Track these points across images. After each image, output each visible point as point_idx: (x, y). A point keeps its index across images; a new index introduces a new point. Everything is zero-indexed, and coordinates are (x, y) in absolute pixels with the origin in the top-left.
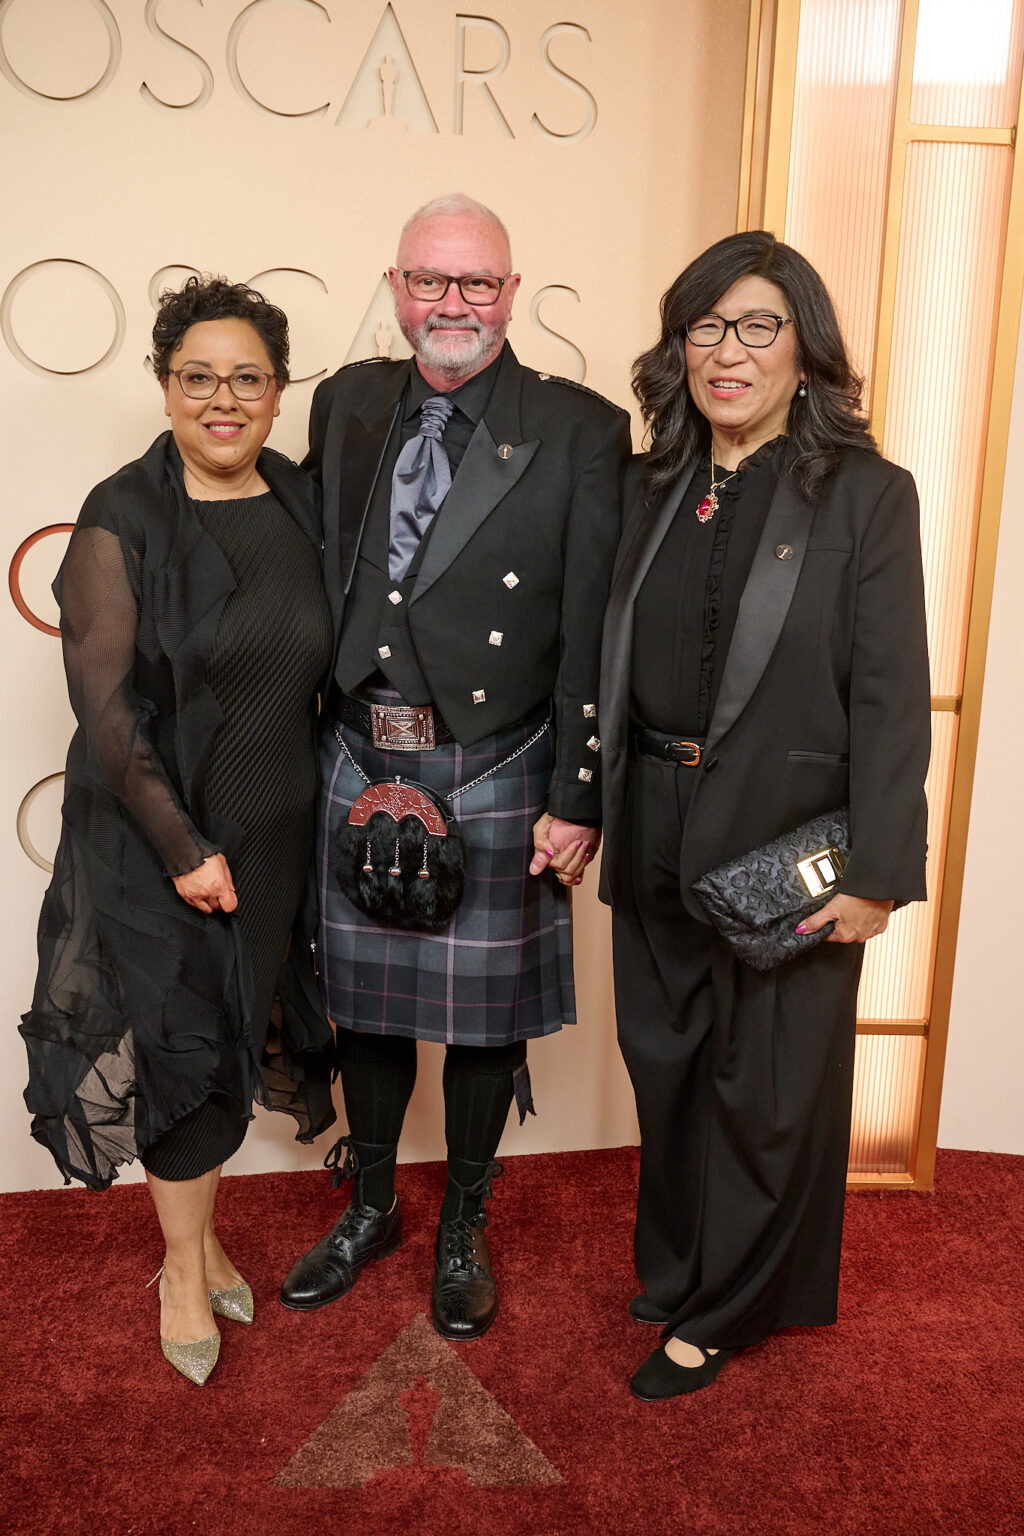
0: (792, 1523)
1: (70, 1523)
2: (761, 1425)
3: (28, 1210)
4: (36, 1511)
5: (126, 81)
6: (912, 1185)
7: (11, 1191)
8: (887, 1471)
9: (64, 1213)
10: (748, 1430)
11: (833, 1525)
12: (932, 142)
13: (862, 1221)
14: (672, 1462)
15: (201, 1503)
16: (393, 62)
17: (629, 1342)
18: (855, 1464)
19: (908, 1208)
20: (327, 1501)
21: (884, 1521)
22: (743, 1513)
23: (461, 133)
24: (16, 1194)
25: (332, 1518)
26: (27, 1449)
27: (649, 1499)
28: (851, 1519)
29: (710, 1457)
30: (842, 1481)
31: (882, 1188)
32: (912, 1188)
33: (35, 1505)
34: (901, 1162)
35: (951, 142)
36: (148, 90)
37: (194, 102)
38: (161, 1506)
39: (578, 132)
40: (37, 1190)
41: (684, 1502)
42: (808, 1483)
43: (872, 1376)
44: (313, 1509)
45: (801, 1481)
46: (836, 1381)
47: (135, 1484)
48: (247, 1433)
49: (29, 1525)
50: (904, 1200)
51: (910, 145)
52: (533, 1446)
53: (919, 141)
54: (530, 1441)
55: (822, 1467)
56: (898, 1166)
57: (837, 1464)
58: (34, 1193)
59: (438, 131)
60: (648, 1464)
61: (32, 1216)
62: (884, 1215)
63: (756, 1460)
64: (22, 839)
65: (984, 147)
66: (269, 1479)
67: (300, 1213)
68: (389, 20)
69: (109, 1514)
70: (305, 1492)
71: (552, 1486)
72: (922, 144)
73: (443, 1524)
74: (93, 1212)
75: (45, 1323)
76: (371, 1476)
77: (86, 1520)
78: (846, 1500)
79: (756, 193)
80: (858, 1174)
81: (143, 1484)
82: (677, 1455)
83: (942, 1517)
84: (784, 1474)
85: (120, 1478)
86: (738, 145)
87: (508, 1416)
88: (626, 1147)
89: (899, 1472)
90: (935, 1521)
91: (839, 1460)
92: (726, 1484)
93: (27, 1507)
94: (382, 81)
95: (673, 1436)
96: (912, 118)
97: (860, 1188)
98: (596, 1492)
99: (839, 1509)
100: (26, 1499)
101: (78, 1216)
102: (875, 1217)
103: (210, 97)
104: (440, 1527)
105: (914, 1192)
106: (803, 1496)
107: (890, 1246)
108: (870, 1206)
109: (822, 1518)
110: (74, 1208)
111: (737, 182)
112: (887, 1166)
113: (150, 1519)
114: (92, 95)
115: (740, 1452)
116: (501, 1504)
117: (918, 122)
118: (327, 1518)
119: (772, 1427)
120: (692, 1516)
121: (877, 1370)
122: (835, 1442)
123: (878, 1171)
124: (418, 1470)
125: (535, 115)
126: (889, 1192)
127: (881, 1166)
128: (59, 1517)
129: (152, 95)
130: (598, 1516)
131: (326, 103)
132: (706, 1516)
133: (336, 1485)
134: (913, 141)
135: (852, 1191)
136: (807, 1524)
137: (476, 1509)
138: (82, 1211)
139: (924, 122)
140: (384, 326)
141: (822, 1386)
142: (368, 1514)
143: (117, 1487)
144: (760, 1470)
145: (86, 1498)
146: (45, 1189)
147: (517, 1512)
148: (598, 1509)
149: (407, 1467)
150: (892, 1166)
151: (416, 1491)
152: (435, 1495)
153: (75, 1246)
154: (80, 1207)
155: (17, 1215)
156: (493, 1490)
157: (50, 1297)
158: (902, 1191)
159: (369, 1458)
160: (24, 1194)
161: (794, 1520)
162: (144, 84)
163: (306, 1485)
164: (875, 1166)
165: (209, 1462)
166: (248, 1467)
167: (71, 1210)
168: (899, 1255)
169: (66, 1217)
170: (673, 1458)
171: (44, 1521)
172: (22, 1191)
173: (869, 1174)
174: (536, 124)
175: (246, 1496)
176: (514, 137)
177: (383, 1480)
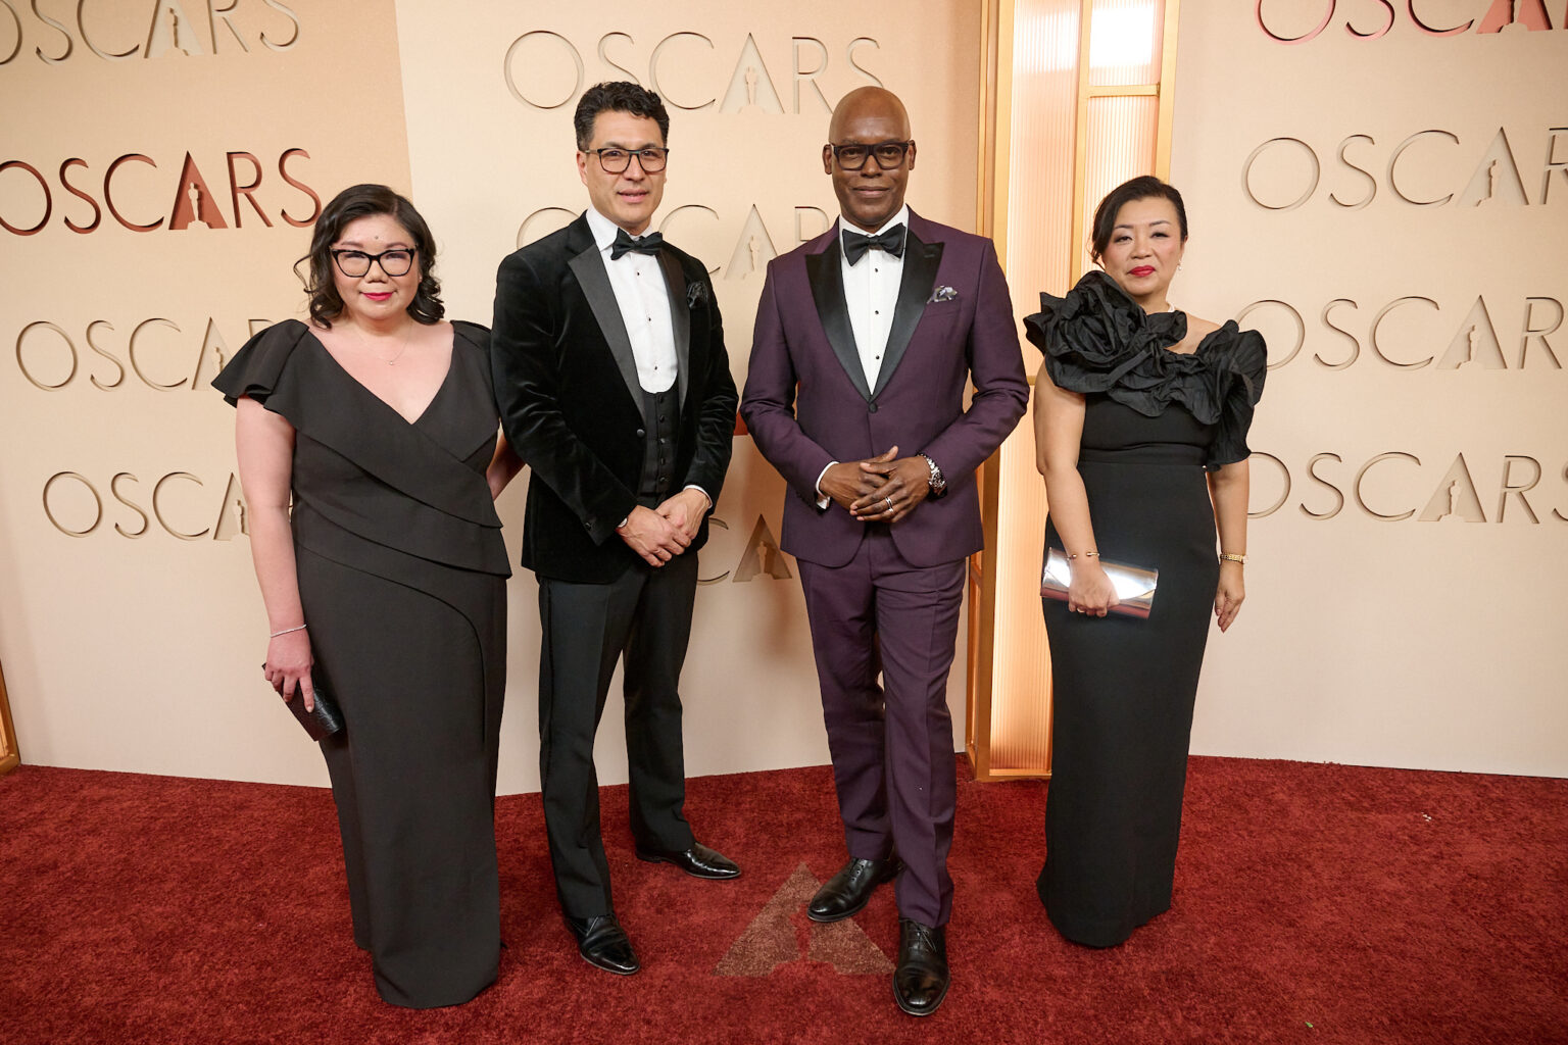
1: (586, 1000)
10: (1017, 937)
11: (1075, 999)
12: (1104, 97)
15: (666, 987)
16: (754, 70)
20: (746, 985)
22: (1014, 992)
25: (750, 995)
29: (992, 955)
33: (563, 988)
35: (1112, 97)
41: (978, 986)
42: (1058, 972)
44: (737, 990)
48: (694, 942)
49: (561, 1001)
51: (1089, 101)
52: (877, 948)
53: (1095, 97)
54: (874, 945)
65: (1139, 98)
66: (709, 971)
67: (724, 802)
68: (750, 45)
69: (610, 994)
70: (732, 979)
71: (888, 975)
72: (1098, 99)
76: (773, 968)
82: (972, 955)
83: (1149, 994)
87: (860, 929)
90: (1144, 997)
91: (1078, 957)
92: (1003, 972)
96: (1089, 83)
106: (1055, 981)
109: (1068, 995)
115: (1012, 951)
116: (857, 985)
117: (1094, 85)
118: (746, 995)
124: (803, 965)
128: (579, 996)
132: (992, 994)
134: (1091, 98)
136: (1058, 1000)
137: (843, 988)
139: (1098, 85)
142: (772, 993)
144: (1026, 964)
145: (595, 984)
149: (798, 962)
151: (802, 979)
152: (815, 981)
156: (852, 977)
161: (1049, 997)
163: (732, 974)
165: (672, 960)
166: (696, 963)
170: (968, 955)
171: (569, 999)
175: (695, 982)
177: (782, 970)
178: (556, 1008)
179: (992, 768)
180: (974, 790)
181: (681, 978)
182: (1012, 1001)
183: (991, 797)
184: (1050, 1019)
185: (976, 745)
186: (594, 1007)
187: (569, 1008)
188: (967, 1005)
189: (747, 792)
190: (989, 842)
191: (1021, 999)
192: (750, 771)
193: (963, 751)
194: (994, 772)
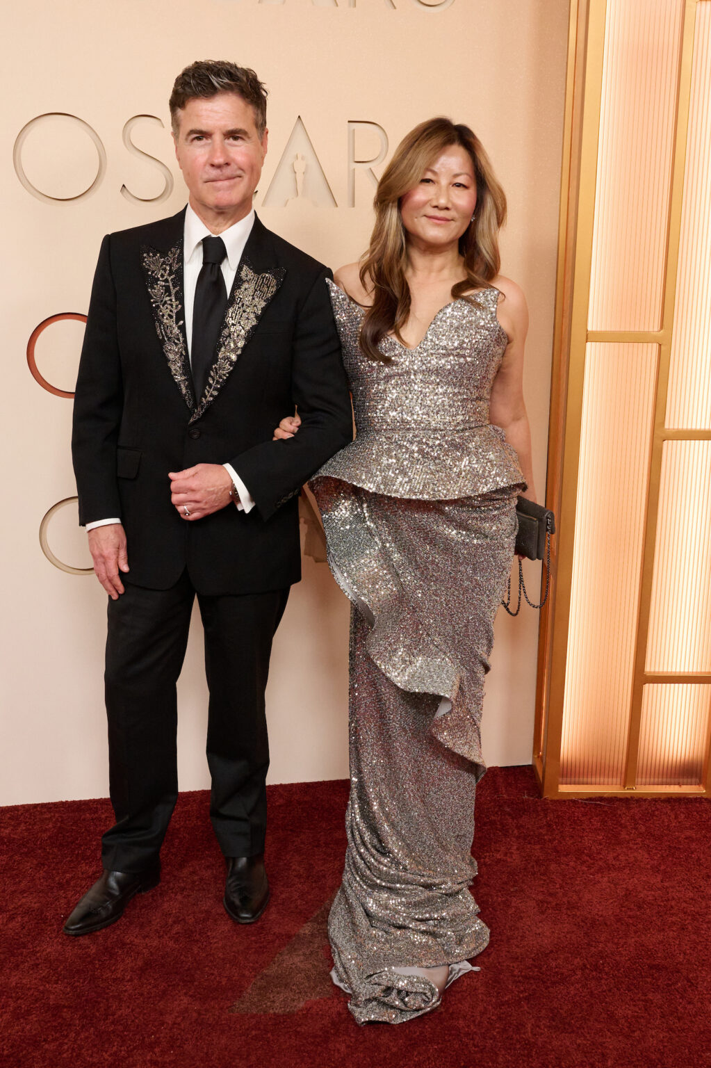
0: (609, 1040)
2: (588, 968)
3: (57, 815)
4: (61, 1029)
6: (704, 793)
7: (45, 802)
8: (681, 1003)
9: (83, 817)
10: (579, 973)
13: (666, 820)
14: (521, 995)
15: (179, 1024)
17: (491, 909)
18: (656, 998)
19: (699, 811)
20: (270, 1023)
21: (677, 1039)
22: (573, 1032)
23: (355, 7)
24: (49, 803)
25: (273, 1035)
26: (55, 986)
27: (504, 1022)
28: (653, 1037)
29: (549, 992)
30: (646, 1010)
31: (683, 796)
32: (704, 796)
33: (61, 1025)
34: (696, 776)
38: (150, 1026)
39: (443, 2)
40: (64, 800)
41: (530, 1025)
43: (671, 933)
44: (259, 1029)
45: (616, 1010)
46: (643, 936)
47: (133, 1010)
48: (213, 974)
49: (55, 1040)
50: (698, 805)
55: (632, 1000)
56: (694, 780)
57: (643, 998)
58: (62, 803)
59: (338, 7)
60: (503, 998)
61: (60, 820)
62: (683, 816)
63: (583, 994)
64: (43, 546)
66: (227, 1008)
69: (113, 1032)
70: (253, 1016)
73: (353, 1040)
74: (103, 816)
75: (69, 896)
76: (302, 1005)
77: (97, 1036)
78: (649, 1023)
80: (664, 786)
81: (138, 1010)
82: (525, 990)
84: (604, 1004)
85: (121, 1006)
88: (493, 767)
89: (689, 1003)
91: (644, 994)
92: (561, 1011)
93: (55, 1027)
95: (522, 976)
97: (665, 796)
98: (465, 1017)
99: (643, 1029)
100: (54, 1021)
101: (92, 819)
102: (676, 817)
104: (351, 1042)
105: (706, 799)
106: (617, 1021)
107: (686, 838)
108: (672, 810)
109: (631, 1036)
110: (90, 814)
112: (685, 780)
113: (142, 1035)
115: (572, 988)
118: (269, 1035)
119: (596, 970)
120: (535, 1035)
121: (675, 929)
122: (642, 981)
123: (679, 784)
124: (336, 1001)
126: (688, 799)
127: (681, 780)
128: (78, 1034)
130: (467, 1034)
133: (277, 1011)
135: (660, 798)
136: (619, 1041)
138: (96, 815)
140: (300, 157)
141: (633, 940)
142: (299, 1032)
143: (119, 1013)
144: (586, 1002)
146: (69, 800)
147: (407, 1031)
148: (467, 1029)
149: (329, 999)
150: (689, 780)
151: (334, 1016)
153: (91, 841)
154: (94, 813)
155: (50, 819)
157: (72, 877)
158: (696, 799)
159: (300, 993)
160: (55, 804)
161: (610, 1038)
163: (254, 1011)
164: (677, 780)
165: (186, 994)
166: (212, 998)
167: (88, 815)
168: (693, 846)
169: (84, 820)
170: (522, 992)
171: (67, 1036)
172: (53, 801)
173: (672, 786)
175: (211, 1019)
176: (397, 10)
177: (310, 1008)
178: (52, 1046)
179: (562, 784)
180: (539, 809)
181: (195, 1015)
182: (568, 1044)
183: (558, 817)
184: (610, 1063)
185: (544, 757)
186: (95, 1046)
187: (66, 1047)
188: (518, 1046)
189: (280, 806)
190: (553, 867)
191: (579, 1041)
192: (283, 783)
193: (530, 763)
194: (564, 789)
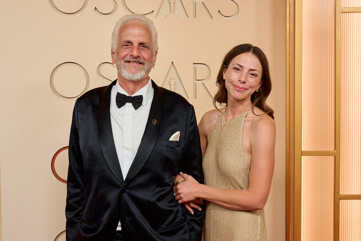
5: (90, 7)
12: (349, 12)
23: (196, 18)
35: (355, 12)
36: (97, 10)
37: (112, 12)
39: (233, 15)
51: (341, 14)
53: (344, 12)
59: (188, 17)
72: (346, 13)
79: (292, 31)
86: (285, 17)
94: (170, 3)
96: (341, 5)
103: (116, 10)
111: (285, 28)
114: (80, 12)
117: (343, 7)
125: (219, 11)
129: (98, 11)
131: (153, 11)
134: (342, 12)
139: (346, 7)
140: (172, 78)
162: (96, 8)
174: (219, 14)
176: (212, 18)
